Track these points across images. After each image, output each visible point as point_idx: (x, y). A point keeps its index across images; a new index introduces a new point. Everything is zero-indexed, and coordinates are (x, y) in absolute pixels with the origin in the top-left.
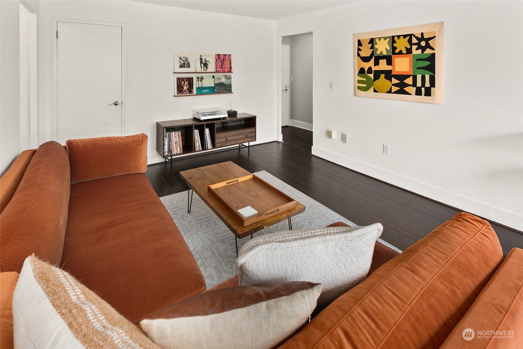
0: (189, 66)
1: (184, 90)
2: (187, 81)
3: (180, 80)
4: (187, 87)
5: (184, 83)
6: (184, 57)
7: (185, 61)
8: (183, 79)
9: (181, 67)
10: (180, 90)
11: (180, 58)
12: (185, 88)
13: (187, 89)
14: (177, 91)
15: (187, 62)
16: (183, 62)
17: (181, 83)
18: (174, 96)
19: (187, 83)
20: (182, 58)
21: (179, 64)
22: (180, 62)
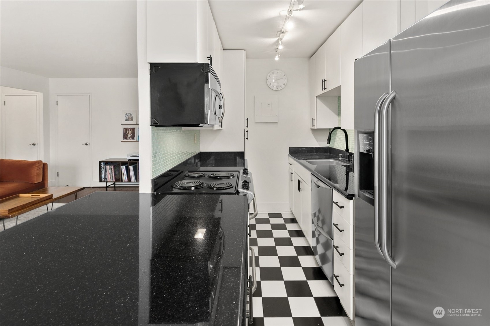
0: (132, 120)
1: (128, 137)
2: (130, 131)
3: (125, 130)
4: (130, 135)
5: (129, 132)
6: (129, 114)
7: (130, 116)
8: (128, 129)
9: (126, 120)
10: (125, 137)
11: (126, 114)
12: (129, 136)
13: (131, 137)
14: (124, 138)
15: (131, 117)
16: (128, 117)
17: (127, 132)
18: (122, 141)
19: (130, 132)
20: (128, 114)
21: (125, 118)
22: (126, 117)
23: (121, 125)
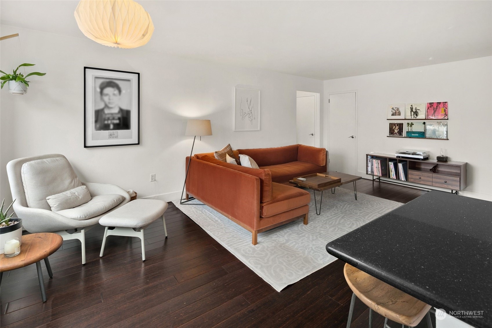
0: (399, 114)
1: (395, 132)
2: (397, 126)
3: (391, 125)
4: (397, 130)
5: (395, 127)
6: (396, 108)
7: (397, 111)
8: (395, 124)
9: (393, 115)
10: (391, 132)
11: (393, 109)
12: (396, 131)
13: (397, 132)
14: (389, 133)
15: (398, 111)
16: (395, 111)
17: (393, 127)
18: (387, 136)
19: (397, 127)
20: (394, 108)
21: (391, 113)
22: (392, 111)
23: (387, 119)
